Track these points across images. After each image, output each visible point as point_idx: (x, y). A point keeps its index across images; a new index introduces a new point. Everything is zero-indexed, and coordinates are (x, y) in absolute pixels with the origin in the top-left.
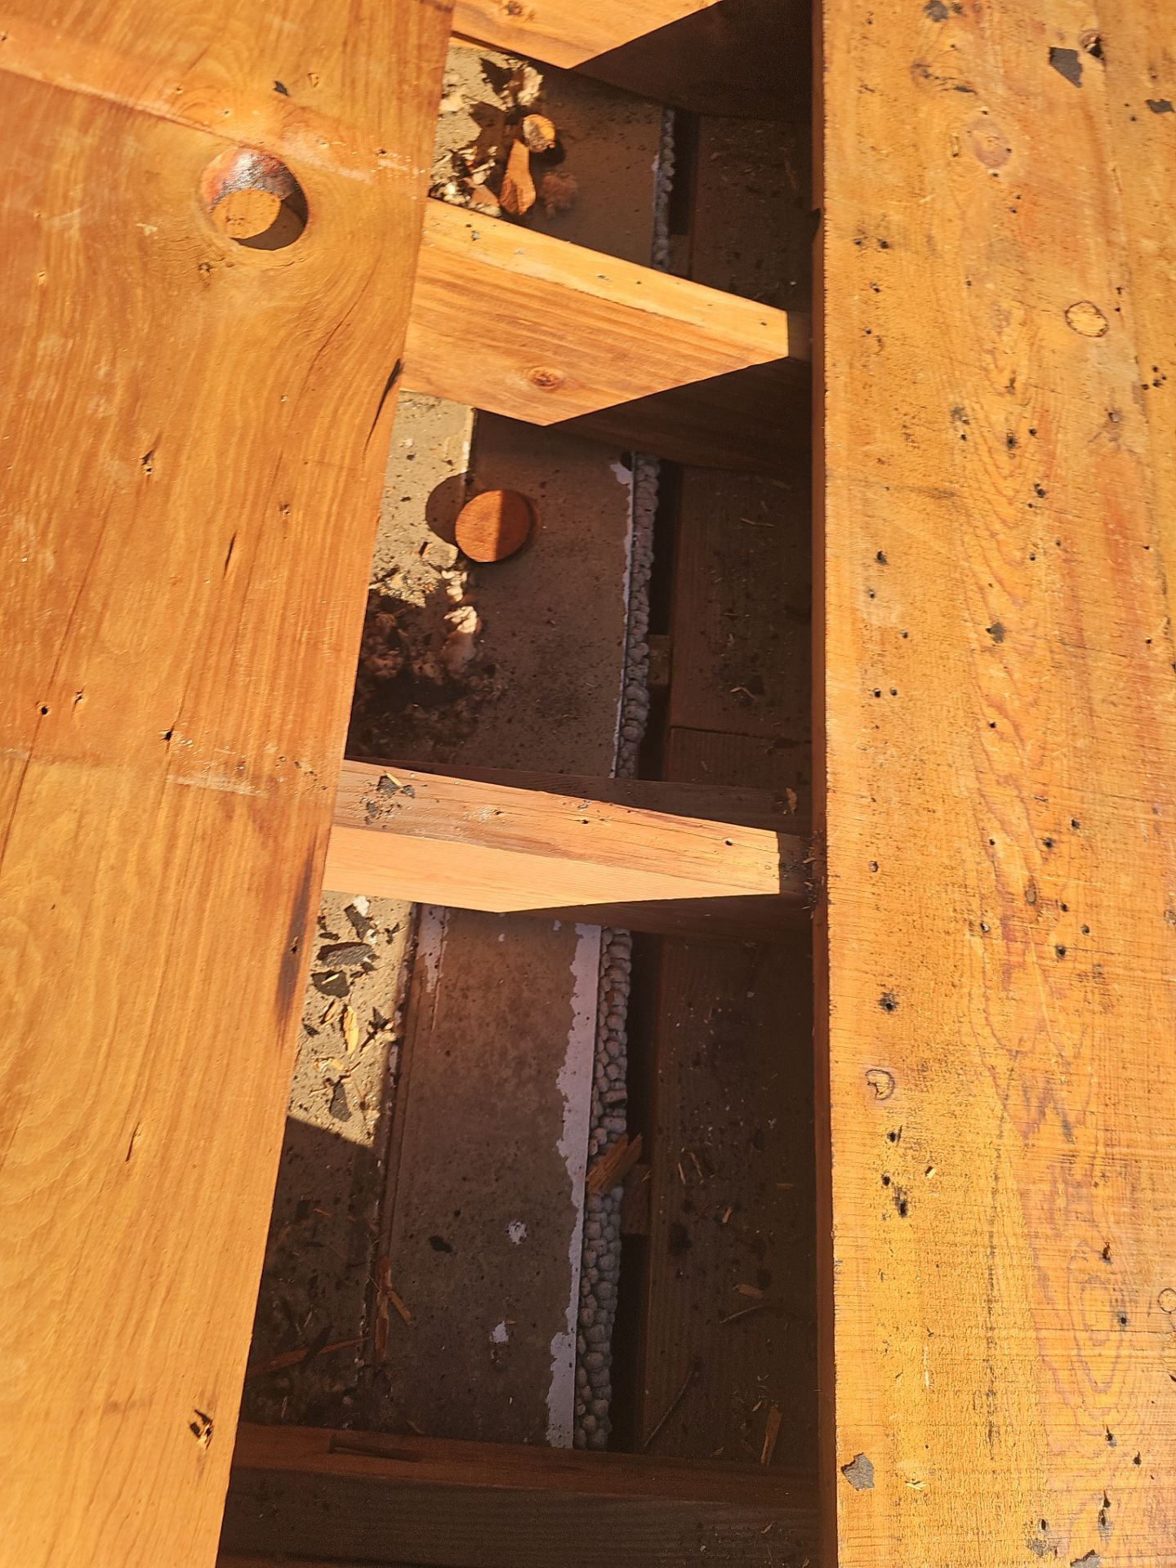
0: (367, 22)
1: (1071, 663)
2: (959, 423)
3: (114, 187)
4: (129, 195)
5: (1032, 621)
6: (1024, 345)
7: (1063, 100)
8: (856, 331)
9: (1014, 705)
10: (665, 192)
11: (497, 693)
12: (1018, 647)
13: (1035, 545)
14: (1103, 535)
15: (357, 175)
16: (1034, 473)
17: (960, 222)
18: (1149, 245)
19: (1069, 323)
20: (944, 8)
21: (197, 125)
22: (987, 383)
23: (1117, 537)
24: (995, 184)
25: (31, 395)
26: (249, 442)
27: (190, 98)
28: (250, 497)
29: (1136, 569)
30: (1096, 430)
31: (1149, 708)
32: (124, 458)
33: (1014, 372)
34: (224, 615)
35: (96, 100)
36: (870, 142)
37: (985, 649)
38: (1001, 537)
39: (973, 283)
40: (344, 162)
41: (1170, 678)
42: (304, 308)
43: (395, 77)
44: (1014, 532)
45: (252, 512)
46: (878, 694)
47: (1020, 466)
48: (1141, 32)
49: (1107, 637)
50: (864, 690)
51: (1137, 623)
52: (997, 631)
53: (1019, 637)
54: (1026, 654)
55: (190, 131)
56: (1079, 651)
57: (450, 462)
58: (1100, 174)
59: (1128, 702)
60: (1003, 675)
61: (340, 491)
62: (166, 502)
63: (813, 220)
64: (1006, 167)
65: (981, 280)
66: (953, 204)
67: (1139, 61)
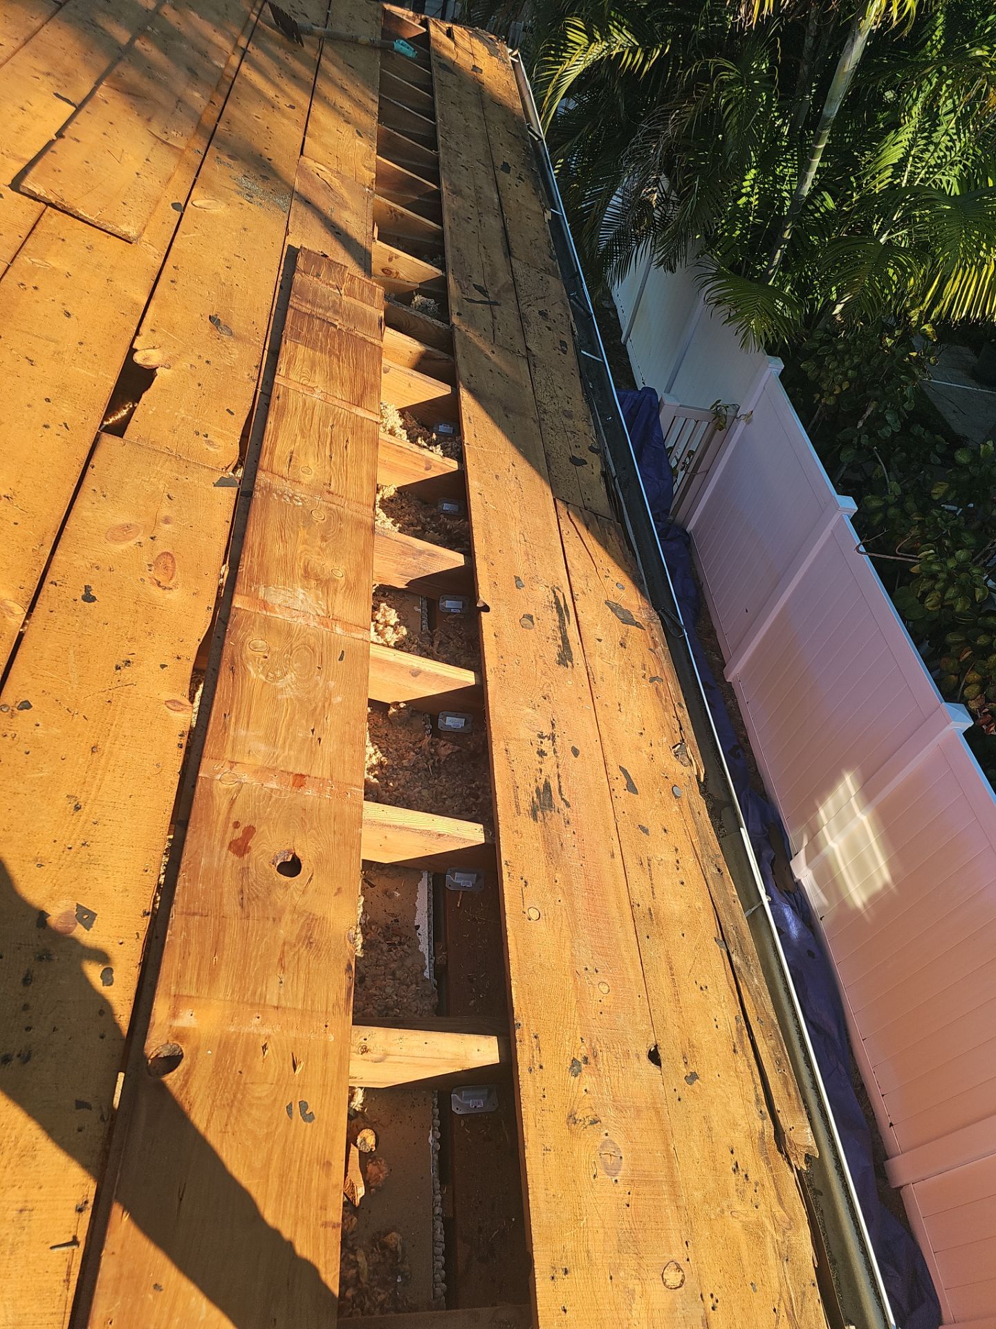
6: (643, 1314)
7: (644, 1104)
10: (437, 1152)
17: (602, 1230)
18: (698, 1196)
19: (665, 1283)
20: (579, 1064)
24: (616, 1190)
39: (613, 1276)
48: (676, 1031)
58: (668, 1156)
64: (621, 1173)
65: (617, 1272)
66: (597, 1218)
67: (678, 1054)
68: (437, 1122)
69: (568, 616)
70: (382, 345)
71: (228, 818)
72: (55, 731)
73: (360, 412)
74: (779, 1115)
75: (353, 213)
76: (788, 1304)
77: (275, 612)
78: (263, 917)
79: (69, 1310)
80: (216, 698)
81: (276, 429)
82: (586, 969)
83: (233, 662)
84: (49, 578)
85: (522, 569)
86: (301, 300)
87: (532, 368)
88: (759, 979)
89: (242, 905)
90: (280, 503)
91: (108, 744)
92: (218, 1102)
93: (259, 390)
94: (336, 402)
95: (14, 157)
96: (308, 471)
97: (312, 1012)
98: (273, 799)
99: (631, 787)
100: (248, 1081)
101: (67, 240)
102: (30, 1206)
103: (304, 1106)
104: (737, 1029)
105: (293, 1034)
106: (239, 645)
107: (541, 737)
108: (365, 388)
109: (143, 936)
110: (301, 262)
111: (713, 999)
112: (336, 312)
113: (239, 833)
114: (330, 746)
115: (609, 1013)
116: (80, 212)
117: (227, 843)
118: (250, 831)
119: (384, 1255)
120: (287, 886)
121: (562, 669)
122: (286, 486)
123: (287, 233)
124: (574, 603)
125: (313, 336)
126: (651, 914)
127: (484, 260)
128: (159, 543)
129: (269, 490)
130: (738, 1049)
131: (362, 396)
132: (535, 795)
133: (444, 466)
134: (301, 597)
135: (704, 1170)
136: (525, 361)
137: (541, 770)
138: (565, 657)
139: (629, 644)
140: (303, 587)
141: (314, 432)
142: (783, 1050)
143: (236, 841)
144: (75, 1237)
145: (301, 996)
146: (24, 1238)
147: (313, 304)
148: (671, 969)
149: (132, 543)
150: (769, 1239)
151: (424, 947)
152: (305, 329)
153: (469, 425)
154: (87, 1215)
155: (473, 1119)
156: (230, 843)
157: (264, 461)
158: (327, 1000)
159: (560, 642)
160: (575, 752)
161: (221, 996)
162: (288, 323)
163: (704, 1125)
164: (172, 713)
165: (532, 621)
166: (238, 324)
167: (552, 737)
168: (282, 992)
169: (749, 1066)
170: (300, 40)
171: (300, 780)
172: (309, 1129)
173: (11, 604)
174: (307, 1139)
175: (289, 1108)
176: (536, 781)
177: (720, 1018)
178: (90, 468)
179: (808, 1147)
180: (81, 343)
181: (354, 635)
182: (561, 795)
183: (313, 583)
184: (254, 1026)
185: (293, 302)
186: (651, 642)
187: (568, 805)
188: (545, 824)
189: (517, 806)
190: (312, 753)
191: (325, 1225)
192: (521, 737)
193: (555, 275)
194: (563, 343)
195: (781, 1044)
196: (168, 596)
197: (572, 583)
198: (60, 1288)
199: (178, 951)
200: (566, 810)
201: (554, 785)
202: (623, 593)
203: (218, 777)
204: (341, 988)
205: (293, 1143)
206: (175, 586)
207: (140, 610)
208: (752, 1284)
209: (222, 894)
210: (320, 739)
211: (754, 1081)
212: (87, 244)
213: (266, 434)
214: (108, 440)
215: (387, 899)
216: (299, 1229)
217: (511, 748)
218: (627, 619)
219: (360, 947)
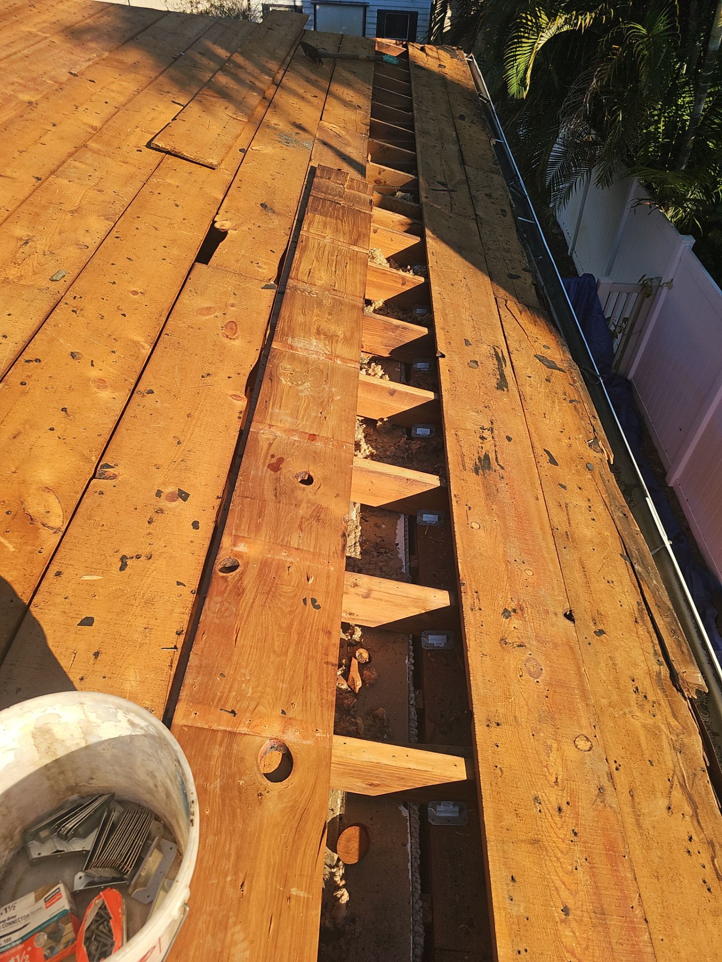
0: (310, 677)
1: (600, 923)
2: (537, 804)
3: (230, 767)
4: (235, 769)
5: (580, 903)
6: (559, 761)
7: (560, 642)
8: (491, 767)
9: (578, 951)
10: (411, 670)
11: (357, 934)
12: (576, 918)
13: (577, 862)
14: (605, 852)
15: (309, 742)
16: (571, 824)
17: (526, 707)
18: (604, 702)
19: (576, 747)
20: (510, 612)
21: (257, 734)
22: (546, 782)
23: (611, 852)
24: (538, 686)
25: (204, 865)
26: (276, 871)
27: (253, 724)
28: (277, 897)
29: (621, 869)
30: (594, 798)
31: (638, 945)
32: (234, 887)
33: (557, 775)
34: (269, 955)
35: (225, 731)
36: (488, 678)
37: (562, 921)
38: (562, 860)
39: (535, 734)
40: (304, 738)
41: (644, 926)
42: (293, 805)
43: (320, 697)
44: (567, 857)
45: (278, 903)
46: (519, 952)
47: (565, 822)
48: (587, 604)
49: (614, 907)
50: (513, 951)
51: (626, 897)
52: (566, 911)
53: (575, 912)
54: (580, 922)
55: (254, 737)
56: (603, 916)
57: (332, 810)
58: (580, 674)
59: (627, 942)
60: (571, 934)
61: (308, 887)
62: (248, 904)
63: (470, 716)
64: (541, 678)
65: (538, 733)
66: (522, 699)
67: (588, 617)
68: (412, 654)
69: (505, 362)
70: (371, 213)
71: (267, 452)
72: (167, 405)
73: (356, 248)
74: (673, 663)
75: (354, 148)
76: (681, 779)
77: (298, 351)
78: (289, 503)
79: (171, 680)
80: (261, 392)
81: (301, 257)
82: (516, 561)
83: (271, 375)
84: (165, 332)
85: (469, 336)
86: (318, 192)
87: (479, 225)
88: (657, 581)
89: (276, 496)
90: (302, 295)
91: (197, 414)
92: (260, 591)
93: (291, 240)
94: (340, 243)
95: (149, 132)
96: (321, 279)
97: (320, 554)
98: (296, 445)
99: (553, 461)
100: (279, 583)
101: (178, 170)
102: (150, 627)
103: (314, 601)
104: (638, 609)
105: (307, 563)
106: (275, 367)
107: (482, 428)
108: (359, 236)
109: (217, 508)
110: (318, 173)
111: (617, 589)
112: (341, 197)
113: (274, 460)
114: (332, 421)
115: (534, 587)
116: (185, 154)
117: (267, 464)
118: (281, 460)
119: (375, 722)
120: (304, 489)
121: (499, 392)
122: (306, 286)
123: (310, 160)
124: (510, 356)
125: (326, 210)
126: (567, 535)
127: (445, 168)
128: (227, 316)
129: (295, 288)
130: (638, 620)
131: (357, 240)
132: (477, 461)
133: (415, 280)
134: (315, 344)
135: (609, 687)
136: (474, 221)
137: (482, 448)
138: (502, 384)
139: (553, 380)
140: (316, 339)
141: (325, 259)
142: (677, 625)
143: (273, 464)
144: (175, 646)
145: (312, 545)
146: (147, 641)
147: (326, 193)
148: (583, 568)
149: (212, 316)
150: (664, 737)
151: (402, 555)
152: (320, 206)
153: (433, 257)
154: (182, 637)
155: (436, 652)
156: (269, 465)
157: (293, 274)
158: (329, 550)
159: (498, 377)
160: (509, 439)
161: (263, 539)
162: (310, 204)
163: (610, 661)
164: (234, 401)
165: (477, 364)
166: (277, 207)
167: (492, 430)
168: (300, 542)
169: (649, 632)
170: (320, 61)
171: (313, 437)
172: (317, 615)
173: (143, 344)
174: (316, 617)
175: (305, 600)
176: (478, 453)
177: (624, 600)
178: (188, 279)
179: (699, 685)
180: (184, 219)
181: (349, 365)
182: (498, 462)
183: (323, 337)
184: (283, 555)
185: (313, 192)
186: (570, 380)
187: (502, 468)
188: (485, 478)
189: (464, 466)
190: (321, 424)
191: (327, 663)
192: (467, 428)
193: (498, 173)
194: (503, 211)
195: (676, 621)
196: (232, 343)
197: (509, 344)
198: (167, 669)
199: (237, 514)
200: (501, 471)
201: (492, 456)
202: (549, 351)
203: (262, 432)
204: (338, 545)
205: (307, 618)
206: (237, 338)
207: (216, 349)
208: (650, 761)
209: (263, 489)
210: (325, 417)
211: (652, 642)
212: (189, 171)
213: (294, 260)
214: (199, 266)
215: (377, 529)
216: (310, 662)
217: (459, 433)
218: (551, 366)
219: (359, 553)
